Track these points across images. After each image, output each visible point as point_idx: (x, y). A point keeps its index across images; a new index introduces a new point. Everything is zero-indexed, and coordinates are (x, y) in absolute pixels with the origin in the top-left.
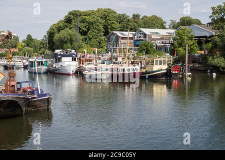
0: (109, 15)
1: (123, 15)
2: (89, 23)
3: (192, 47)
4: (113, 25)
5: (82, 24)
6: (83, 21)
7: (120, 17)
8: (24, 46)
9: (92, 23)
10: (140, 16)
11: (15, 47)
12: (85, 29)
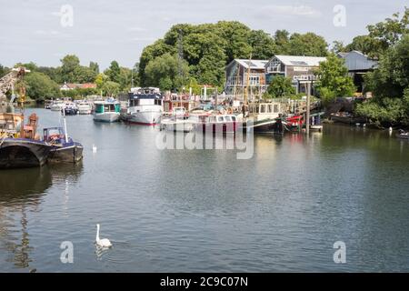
0: (237, 31)
1: (259, 32)
2: (202, 44)
3: (344, 86)
4: (241, 49)
5: (192, 46)
6: (193, 42)
7: (254, 36)
8: (107, 80)
9: (207, 45)
10: (287, 34)
11: (92, 81)
12: (196, 55)
